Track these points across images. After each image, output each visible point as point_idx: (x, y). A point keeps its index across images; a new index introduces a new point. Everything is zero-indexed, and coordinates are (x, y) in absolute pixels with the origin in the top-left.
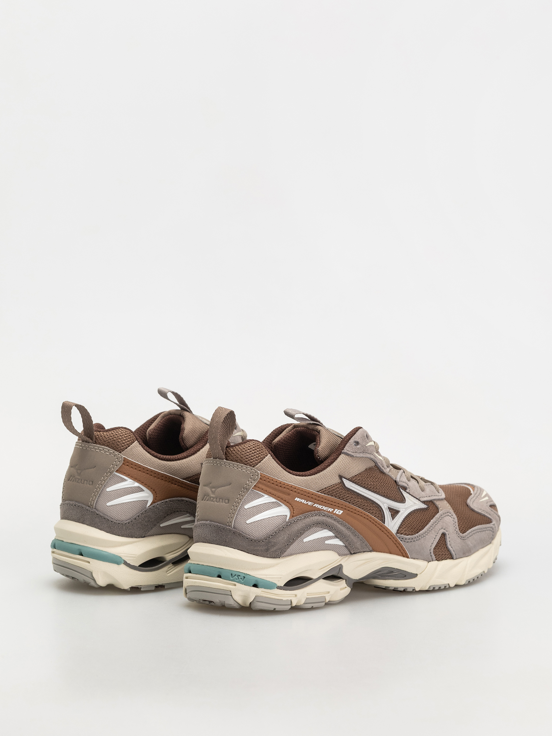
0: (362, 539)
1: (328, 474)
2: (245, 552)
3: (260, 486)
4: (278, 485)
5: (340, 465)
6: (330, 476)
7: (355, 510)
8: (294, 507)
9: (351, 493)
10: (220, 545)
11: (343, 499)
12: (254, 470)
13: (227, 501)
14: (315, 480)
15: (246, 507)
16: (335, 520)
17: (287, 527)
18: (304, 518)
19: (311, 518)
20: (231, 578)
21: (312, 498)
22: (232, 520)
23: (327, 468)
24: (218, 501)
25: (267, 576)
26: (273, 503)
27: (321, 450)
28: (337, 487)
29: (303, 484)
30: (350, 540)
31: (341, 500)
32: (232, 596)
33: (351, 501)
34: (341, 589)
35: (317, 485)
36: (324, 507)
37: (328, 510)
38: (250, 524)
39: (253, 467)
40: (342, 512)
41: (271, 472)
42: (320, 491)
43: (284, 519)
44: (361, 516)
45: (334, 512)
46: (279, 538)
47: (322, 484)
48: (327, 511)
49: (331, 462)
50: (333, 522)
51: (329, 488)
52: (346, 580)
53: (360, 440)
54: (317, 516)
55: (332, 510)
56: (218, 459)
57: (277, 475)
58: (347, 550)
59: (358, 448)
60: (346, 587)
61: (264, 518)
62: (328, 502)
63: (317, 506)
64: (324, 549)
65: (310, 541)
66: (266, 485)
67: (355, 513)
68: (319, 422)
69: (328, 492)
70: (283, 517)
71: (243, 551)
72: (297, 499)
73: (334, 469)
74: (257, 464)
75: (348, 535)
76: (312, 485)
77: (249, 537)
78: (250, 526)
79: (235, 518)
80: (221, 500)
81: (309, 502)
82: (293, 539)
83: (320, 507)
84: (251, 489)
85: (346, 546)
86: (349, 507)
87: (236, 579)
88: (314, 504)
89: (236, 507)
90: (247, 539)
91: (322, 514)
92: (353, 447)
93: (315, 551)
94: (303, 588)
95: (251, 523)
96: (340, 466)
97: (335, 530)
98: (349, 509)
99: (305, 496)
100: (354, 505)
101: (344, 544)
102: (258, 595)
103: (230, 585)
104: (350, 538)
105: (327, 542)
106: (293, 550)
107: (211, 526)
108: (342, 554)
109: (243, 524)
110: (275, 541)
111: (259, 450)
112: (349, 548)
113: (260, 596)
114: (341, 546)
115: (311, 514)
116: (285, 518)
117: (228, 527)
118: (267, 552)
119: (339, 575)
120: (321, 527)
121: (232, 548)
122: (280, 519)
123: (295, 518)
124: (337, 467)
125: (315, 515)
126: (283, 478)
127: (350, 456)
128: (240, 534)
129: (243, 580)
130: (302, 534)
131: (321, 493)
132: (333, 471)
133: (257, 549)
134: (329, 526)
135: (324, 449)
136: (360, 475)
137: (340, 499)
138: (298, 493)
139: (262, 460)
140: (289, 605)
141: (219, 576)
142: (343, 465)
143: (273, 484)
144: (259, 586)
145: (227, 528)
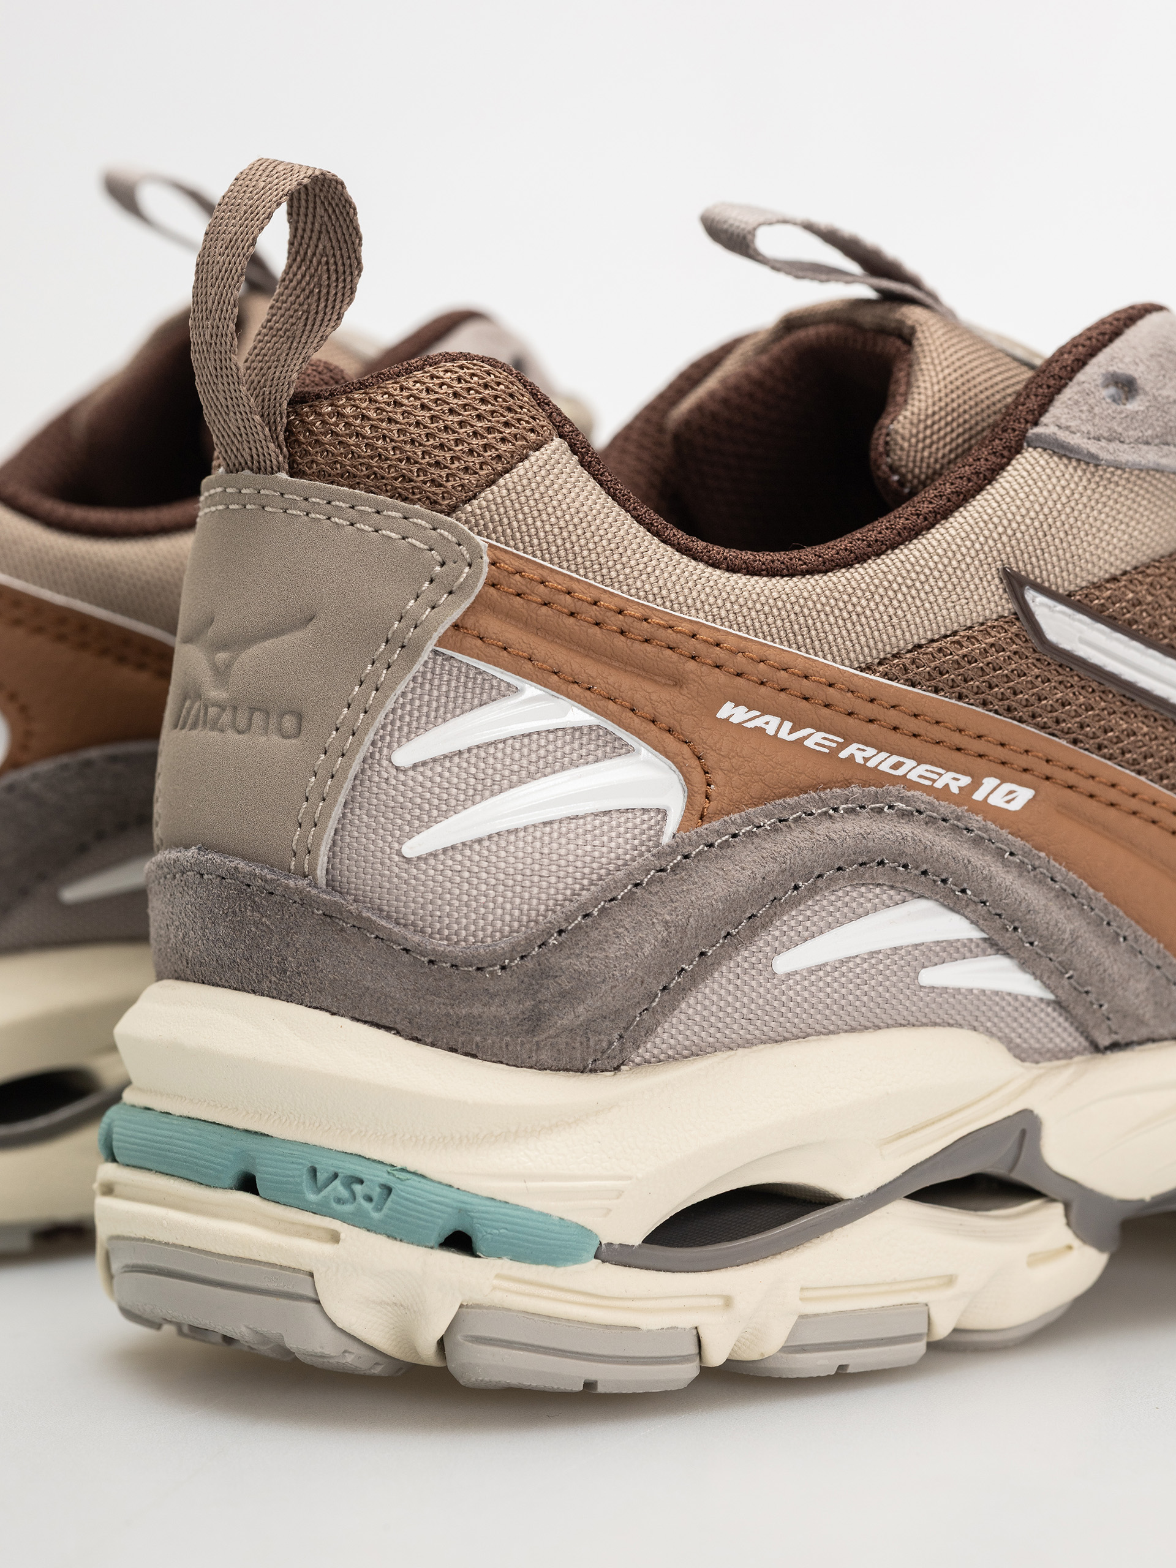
0: (1160, 963)
1: (931, 564)
2: (398, 1033)
3: (493, 626)
4: (604, 622)
5: (1014, 509)
6: (945, 577)
7: (1113, 786)
8: (711, 759)
9: (1081, 679)
10: (254, 992)
11: (1034, 716)
12: (452, 529)
13: (289, 722)
14: (846, 597)
15: (405, 755)
16: (978, 841)
17: (661, 881)
18: (775, 829)
19: (823, 829)
20: (312, 1197)
21: (827, 706)
22: (318, 839)
23: (928, 529)
24: (242, 725)
25: (532, 1185)
26: (577, 734)
27: (907, 435)
28: (992, 645)
29: (770, 620)
30: (1080, 963)
31: (1020, 720)
32: (318, 1302)
33: (1082, 727)
34: (1036, 1260)
35: (859, 628)
36: (910, 763)
37: (939, 785)
38: (426, 859)
39: (449, 515)
40: (1024, 795)
41: (560, 542)
42: (880, 663)
43: (643, 833)
44: (1154, 822)
45: (978, 796)
46: (606, 946)
47: (895, 620)
48: (929, 790)
49: (958, 494)
50: (965, 851)
51: (940, 650)
52: (1067, 1207)
53: (1142, 368)
54: (857, 814)
55: (965, 780)
56: (247, 472)
57: (602, 560)
58: (1067, 1025)
59: (1133, 416)
60: (1070, 1248)
61: (511, 826)
62: (937, 733)
63: (867, 754)
64: (912, 1019)
65: (820, 967)
66: (526, 624)
67: (1112, 805)
68: (915, 283)
69: (935, 674)
70: (638, 821)
71: (388, 1029)
72: (732, 712)
73: (973, 537)
74: (475, 497)
75: (1067, 936)
76: (827, 628)
77: (417, 938)
78: (425, 872)
79: (332, 824)
80: (258, 718)
81: (809, 731)
82: (702, 954)
83: (884, 762)
84: (430, 645)
85: (1059, 1004)
86: (1071, 769)
87: (339, 1201)
88: (842, 747)
89: (343, 755)
90: (407, 951)
91: (891, 807)
92: (1097, 410)
93: (853, 1030)
94: (774, 1255)
95: (434, 855)
96: (1010, 516)
97: (984, 903)
98: (1071, 777)
99: (783, 695)
100: (1104, 757)
101: (1047, 986)
102: (477, 1297)
103: (307, 1236)
104: (1079, 953)
105: (930, 977)
106: (705, 1024)
107: (206, 877)
108: (1036, 1050)
109: (382, 863)
110: (581, 964)
111: (493, 412)
112: (1079, 1011)
113: (489, 1308)
114: (1030, 1005)
115: (823, 802)
116: (650, 828)
117: (291, 883)
118: (532, 1032)
119: (1019, 1176)
120: (892, 887)
121: (321, 1009)
122: (622, 830)
123: (716, 824)
124: (996, 520)
125: (850, 811)
126: (639, 584)
127: (1079, 461)
128: (362, 926)
129: (379, 1209)
130: (764, 926)
131: (885, 675)
132: (968, 543)
133: (468, 1016)
134: (944, 881)
135: (926, 428)
136: (1140, 577)
137: (1014, 719)
138: (739, 675)
139: (507, 471)
140: (684, 1359)
141: (248, 1184)
142: (1032, 514)
143: (572, 614)
144: (479, 1244)
145: (287, 887)
